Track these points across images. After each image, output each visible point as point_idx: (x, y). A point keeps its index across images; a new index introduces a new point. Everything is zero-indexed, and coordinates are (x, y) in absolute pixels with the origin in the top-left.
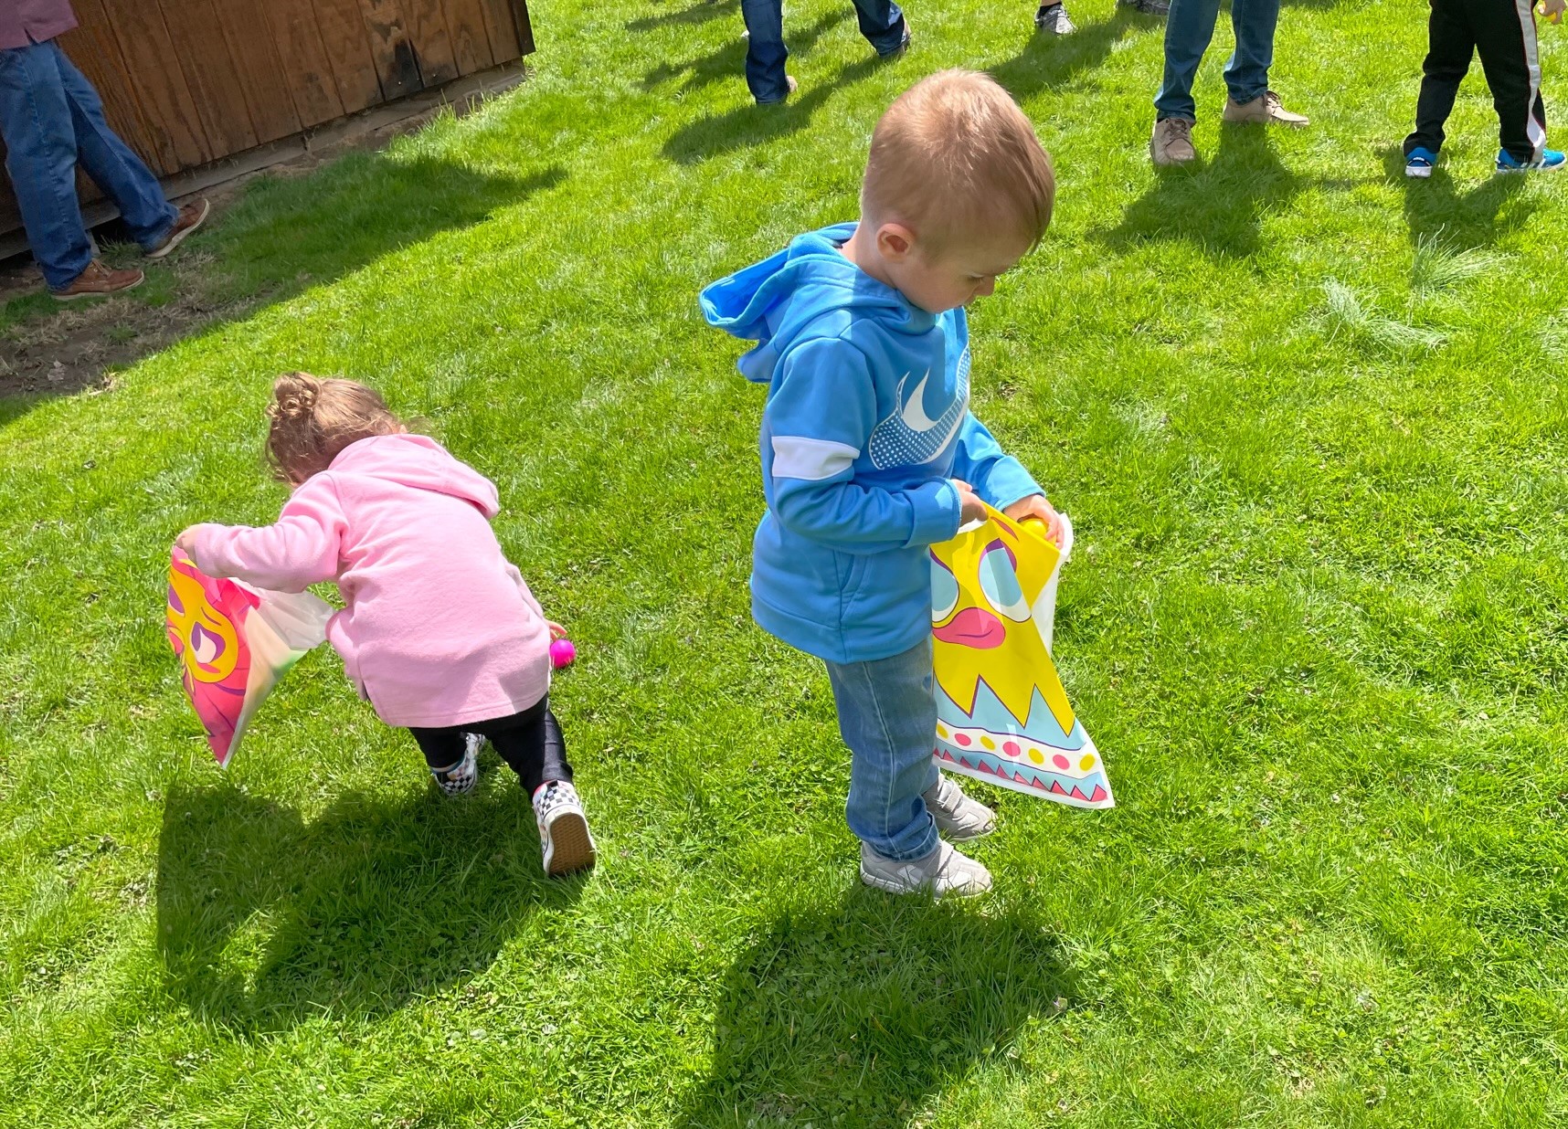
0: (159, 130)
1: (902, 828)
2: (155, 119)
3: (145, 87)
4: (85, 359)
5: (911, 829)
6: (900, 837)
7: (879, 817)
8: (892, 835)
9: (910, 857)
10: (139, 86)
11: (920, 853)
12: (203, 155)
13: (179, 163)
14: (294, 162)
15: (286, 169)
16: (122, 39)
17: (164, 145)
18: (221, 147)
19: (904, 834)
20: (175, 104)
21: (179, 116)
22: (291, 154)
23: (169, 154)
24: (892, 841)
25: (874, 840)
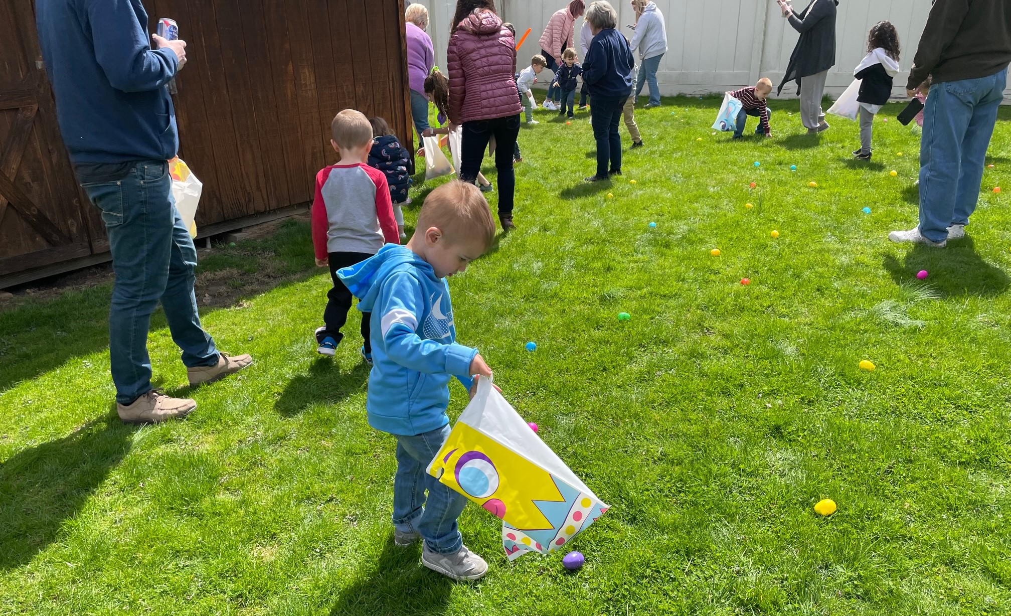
0: (249, 193)
1: (445, 535)
2: (248, 188)
3: (247, 173)
4: (220, 294)
5: (449, 537)
6: (441, 540)
7: (435, 526)
8: (439, 537)
9: (444, 552)
10: (244, 174)
11: (450, 551)
12: (266, 207)
13: (255, 210)
14: (303, 214)
15: (300, 217)
16: (240, 150)
17: (250, 201)
18: (274, 204)
19: (444, 538)
20: (258, 182)
21: (258, 188)
22: (302, 211)
23: (251, 205)
24: (437, 541)
25: (429, 539)
